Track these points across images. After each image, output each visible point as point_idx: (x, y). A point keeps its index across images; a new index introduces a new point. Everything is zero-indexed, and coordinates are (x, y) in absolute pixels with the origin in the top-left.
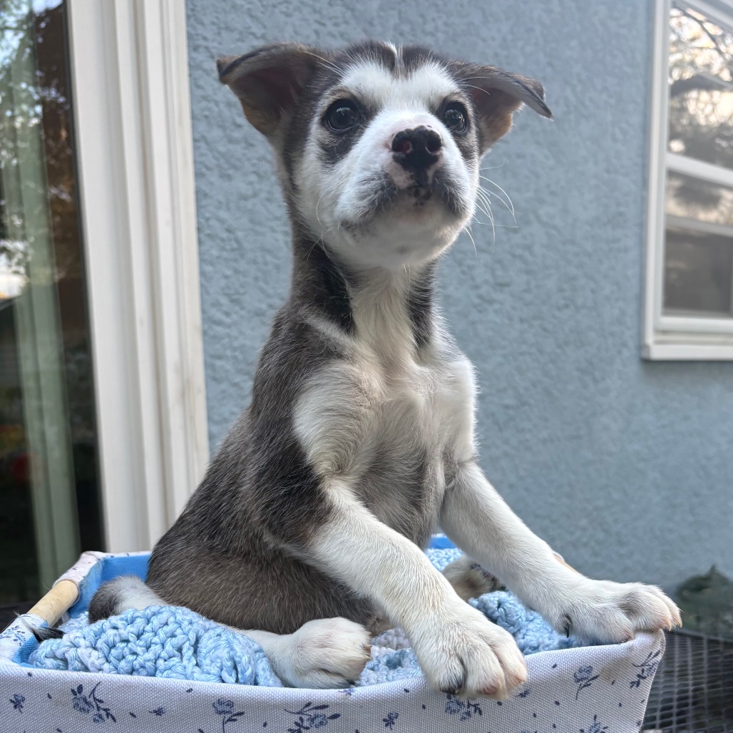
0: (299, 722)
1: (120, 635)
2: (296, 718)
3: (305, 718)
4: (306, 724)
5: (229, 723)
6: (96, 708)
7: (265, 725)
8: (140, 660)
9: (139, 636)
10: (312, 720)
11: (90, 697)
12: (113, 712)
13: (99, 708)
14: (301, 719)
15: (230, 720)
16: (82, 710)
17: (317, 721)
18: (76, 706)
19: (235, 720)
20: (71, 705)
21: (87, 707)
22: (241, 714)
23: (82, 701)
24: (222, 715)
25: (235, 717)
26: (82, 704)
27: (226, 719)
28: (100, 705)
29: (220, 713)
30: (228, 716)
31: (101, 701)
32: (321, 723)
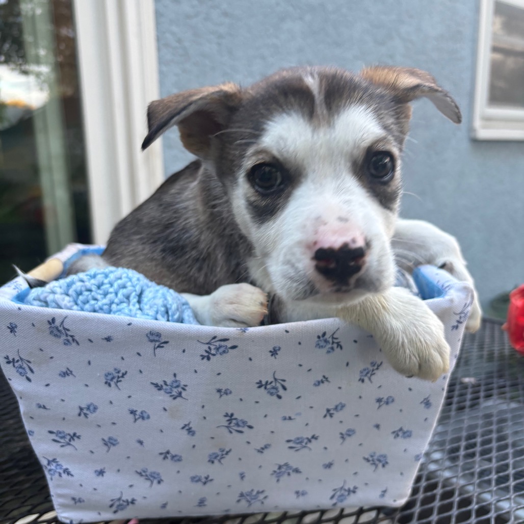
0: (208, 350)
1: (85, 286)
2: (206, 347)
3: (212, 347)
4: (213, 352)
5: (158, 348)
6: (65, 334)
7: (184, 351)
8: (100, 303)
9: (99, 287)
10: (217, 349)
11: (60, 326)
12: (76, 338)
13: (67, 335)
14: (210, 348)
15: (159, 347)
16: (56, 336)
17: (221, 350)
18: (51, 332)
19: (162, 347)
20: (48, 332)
21: (59, 334)
22: (166, 342)
23: (55, 329)
24: (153, 343)
25: (163, 345)
26: (55, 332)
27: (156, 346)
28: (68, 333)
29: (152, 341)
30: (157, 344)
31: (68, 330)
32: (224, 352)
